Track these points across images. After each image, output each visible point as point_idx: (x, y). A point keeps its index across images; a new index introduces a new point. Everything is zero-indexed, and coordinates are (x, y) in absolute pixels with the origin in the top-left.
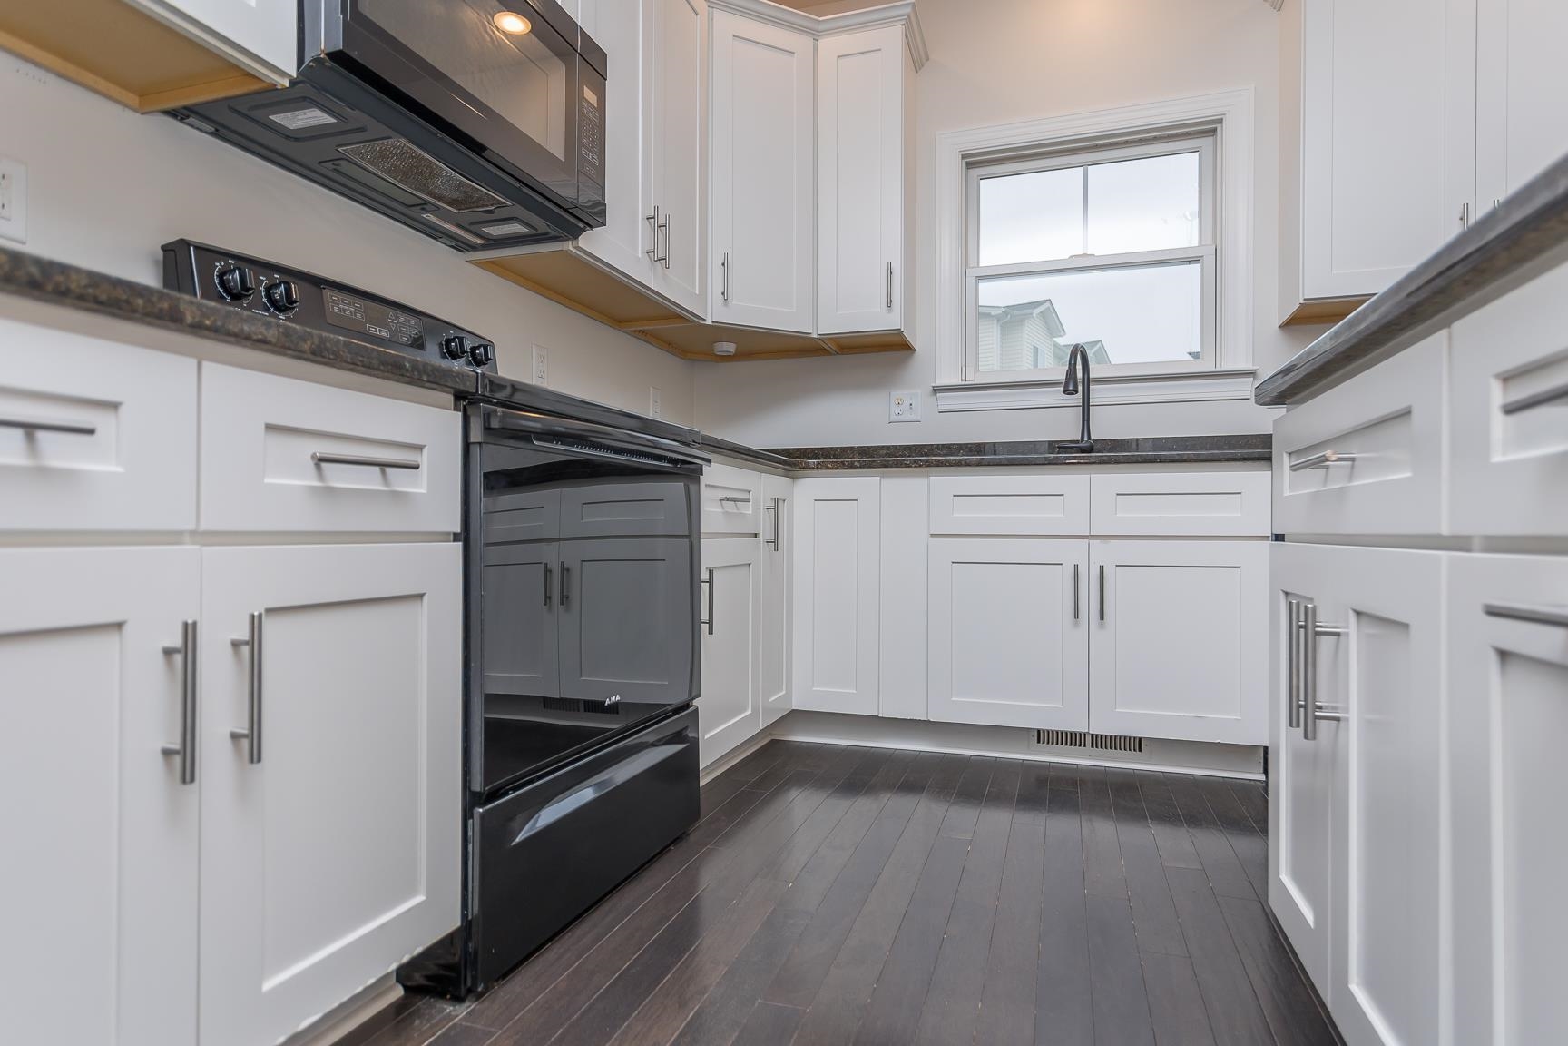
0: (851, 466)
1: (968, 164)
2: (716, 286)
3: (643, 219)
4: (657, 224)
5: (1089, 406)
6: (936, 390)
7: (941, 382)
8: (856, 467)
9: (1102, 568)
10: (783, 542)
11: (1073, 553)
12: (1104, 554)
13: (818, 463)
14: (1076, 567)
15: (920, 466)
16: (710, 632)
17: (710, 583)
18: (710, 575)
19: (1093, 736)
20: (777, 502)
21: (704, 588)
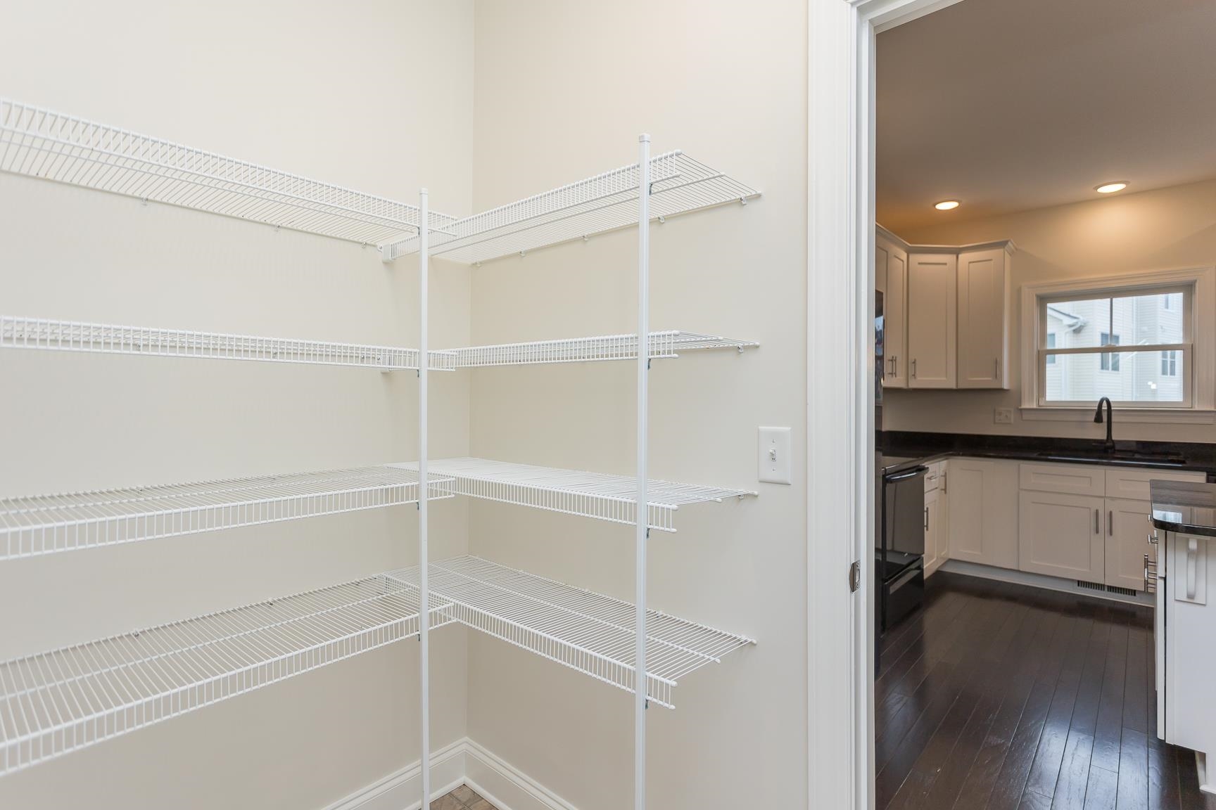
5: (1110, 423)
10: (948, 489)
12: (1111, 506)
14: (1097, 511)
16: (927, 529)
17: (927, 511)
18: (927, 508)
19: (1108, 586)
20: (946, 473)
21: (925, 514)
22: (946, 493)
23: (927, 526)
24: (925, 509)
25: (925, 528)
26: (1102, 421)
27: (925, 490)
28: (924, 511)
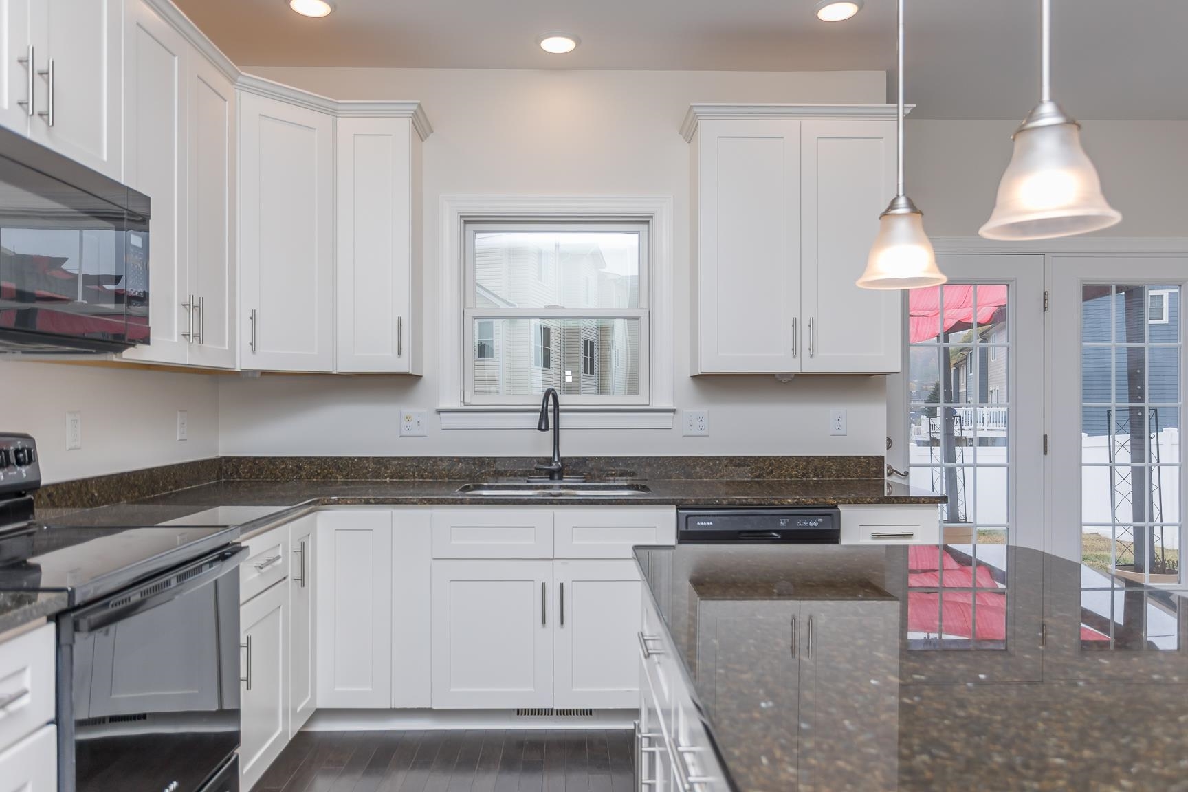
0: (367, 502)
1: (465, 221)
2: (244, 336)
3: (178, 305)
4: (192, 306)
5: (558, 429)
6: (439, 412)
7: (443, 406)
8: (371, 503)
9: (562, 585)
10: (308, 580)
11: (541, 572)
12: (564, 573)
13: (339, 500)
14: (544, 584)
15: (425, 504)
16: (249, 687)
17: (248, 646)
18: (249, 639)
19: (557, 711)
20: (303, 545)
21: (243, 652)
22: (303, 585)
23: (248, 680)
24: (243, 641)
25: (243, 685)
26: (547, 429)
27: (241, 602)
28: (238, 646)
